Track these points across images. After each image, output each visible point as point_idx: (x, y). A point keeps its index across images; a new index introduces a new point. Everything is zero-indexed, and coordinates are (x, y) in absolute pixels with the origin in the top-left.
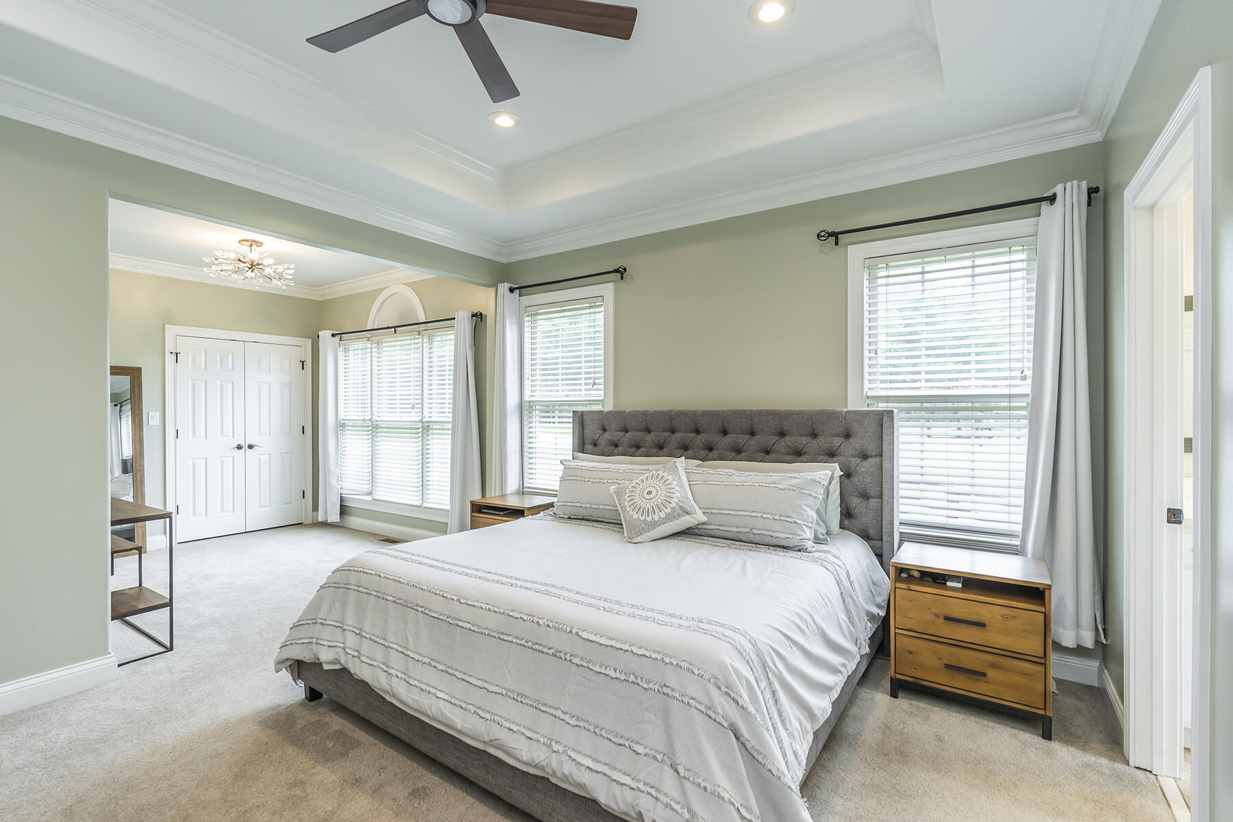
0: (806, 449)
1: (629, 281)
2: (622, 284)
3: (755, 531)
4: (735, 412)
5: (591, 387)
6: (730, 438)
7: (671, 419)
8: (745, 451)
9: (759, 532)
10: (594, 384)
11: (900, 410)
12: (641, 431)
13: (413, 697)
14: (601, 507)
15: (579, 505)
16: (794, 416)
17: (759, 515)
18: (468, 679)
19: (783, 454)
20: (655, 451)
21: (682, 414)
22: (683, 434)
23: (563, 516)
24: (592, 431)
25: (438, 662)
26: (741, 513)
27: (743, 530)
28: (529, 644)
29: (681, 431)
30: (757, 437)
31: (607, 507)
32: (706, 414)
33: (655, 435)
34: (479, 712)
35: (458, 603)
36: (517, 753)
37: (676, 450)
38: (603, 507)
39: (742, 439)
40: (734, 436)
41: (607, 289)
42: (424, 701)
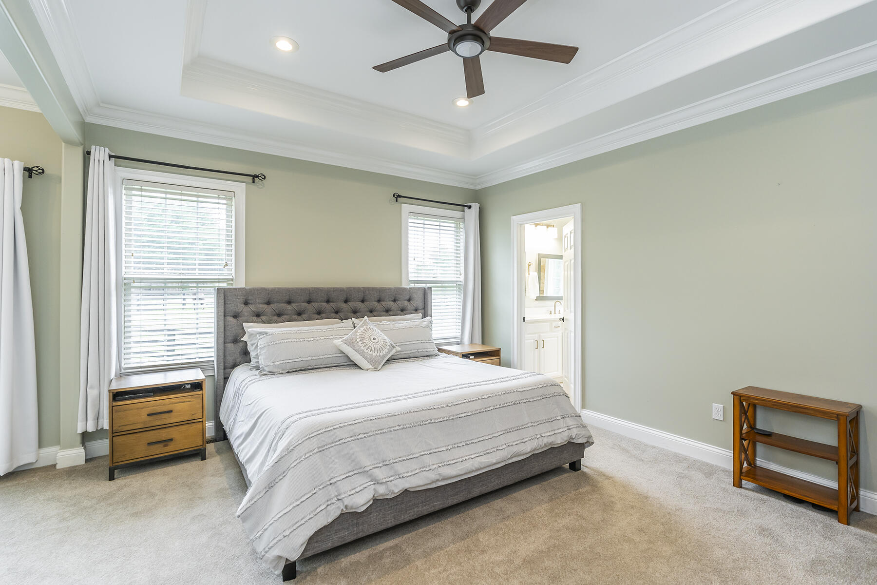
0: (393, 308)
1: (261, 186)
2: (252, 186)
3: (419, 351)
4: (354, 288)
5: (222, 267)
6: (351, 304)
7: (310, 293)
8: (360, 312)
9: (421, 350)
10: (226, 265)
11: (434, 287)
12: (284, 303)
13: (459, 469)
14: (321, 357)
15: (300, 359)
16: (388, 291)
17: (420, 342)
18: (482, 439)
19: (381, 312)
20: (295, 317)
21: (317, 290)
22: (319, 303)
23: (282, 372)
24: (236, 305)
25: (458, 443)
26: (412, 342)
27: (413, 351)
28: (502, 406)
29: (317, 302)
30: (366, 303)
31: (326, 356)
32: (335, 290)
33: (297, 306)
34: (499, 448)
35: (448, 407)
36: (525, 451)
37: (313, 315)
38: (323, 357)
39: (359, 305)
40: (354, 303)
41: (240, 188)
42: (467, 465)
